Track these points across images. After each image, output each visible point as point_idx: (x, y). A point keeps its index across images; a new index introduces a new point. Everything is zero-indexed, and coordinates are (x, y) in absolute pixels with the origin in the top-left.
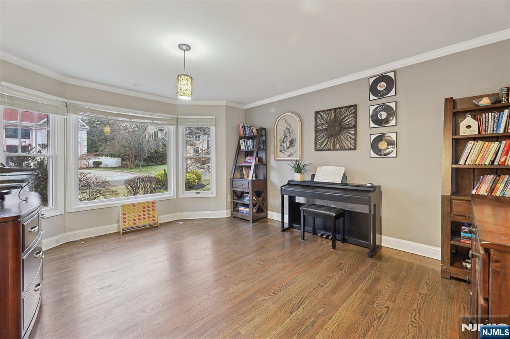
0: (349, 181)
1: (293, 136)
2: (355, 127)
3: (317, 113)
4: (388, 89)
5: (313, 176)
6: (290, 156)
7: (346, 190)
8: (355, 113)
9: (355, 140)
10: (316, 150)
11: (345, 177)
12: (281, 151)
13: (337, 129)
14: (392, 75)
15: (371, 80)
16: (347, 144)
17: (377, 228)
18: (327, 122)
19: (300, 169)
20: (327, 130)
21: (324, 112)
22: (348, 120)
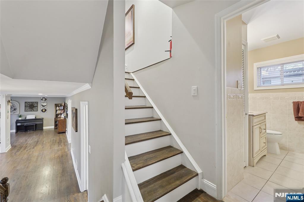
0: (37, 118)
1: (15, 107)
2: (37, 106)
3: (25, 102)
4: (45, 100)
5: (26, 118)
6: (14, 113)
7: (36, 119)
9: (37, 109)
10: (25, 111)
11: (35, 117)
13: (32, 106)
14: (46, 98)
15: (41, 98)
16: (35, 110)
18: (29, 105)
19: (20, 116)
20: (29, 107)
21: (28, 102)
22: (35, 105)
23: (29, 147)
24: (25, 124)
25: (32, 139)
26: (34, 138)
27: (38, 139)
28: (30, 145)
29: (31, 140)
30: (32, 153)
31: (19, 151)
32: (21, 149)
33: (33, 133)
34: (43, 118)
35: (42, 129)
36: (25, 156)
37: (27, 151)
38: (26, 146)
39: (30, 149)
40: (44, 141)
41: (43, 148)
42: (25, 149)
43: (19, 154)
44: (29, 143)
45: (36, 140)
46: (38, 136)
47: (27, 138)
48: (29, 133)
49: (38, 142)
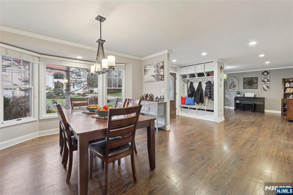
0: (256, 97)
1: (235, 84)
2: (257, 83)
3: (244, 78)
4: (268, 74)
5: (244, 95)
6: (233, 90)
8: (257, 79)
9: (257, 86)
10: (243, 88)
11: (255, 96)
12: (230, 88)
13: (251, 83)
14: (269, 71)
15: (262, 72)
16: (254, 87)
17: (264, 109)
18: (248, 81)
19: (239, 93)
20: (248, 83)
21: (247, 78)
22: (255, 81)
23: (241, 125)
24: (244, 102)
25: (248, 118)
26: (251, 118)
27: (254, 120)
28: (243, 123)
29: (246, 119)
30: (242, 133)
31: (230, 125)
32: (232, 124)
33: (252, 113)
34: (264, 98)
35: (263, 112)
36: (232, 133)
37: (237, 128)
38: (238, 123)
39: (241, 128)
40: (262, 125)
41: (258, 132)
42: (235, 126)
43: (227, 129)
44: (243, 121)
45: (252, 120)
46: (256, 117)
47: (243, 116)
48: (248, 113)
49: (254, 123)
